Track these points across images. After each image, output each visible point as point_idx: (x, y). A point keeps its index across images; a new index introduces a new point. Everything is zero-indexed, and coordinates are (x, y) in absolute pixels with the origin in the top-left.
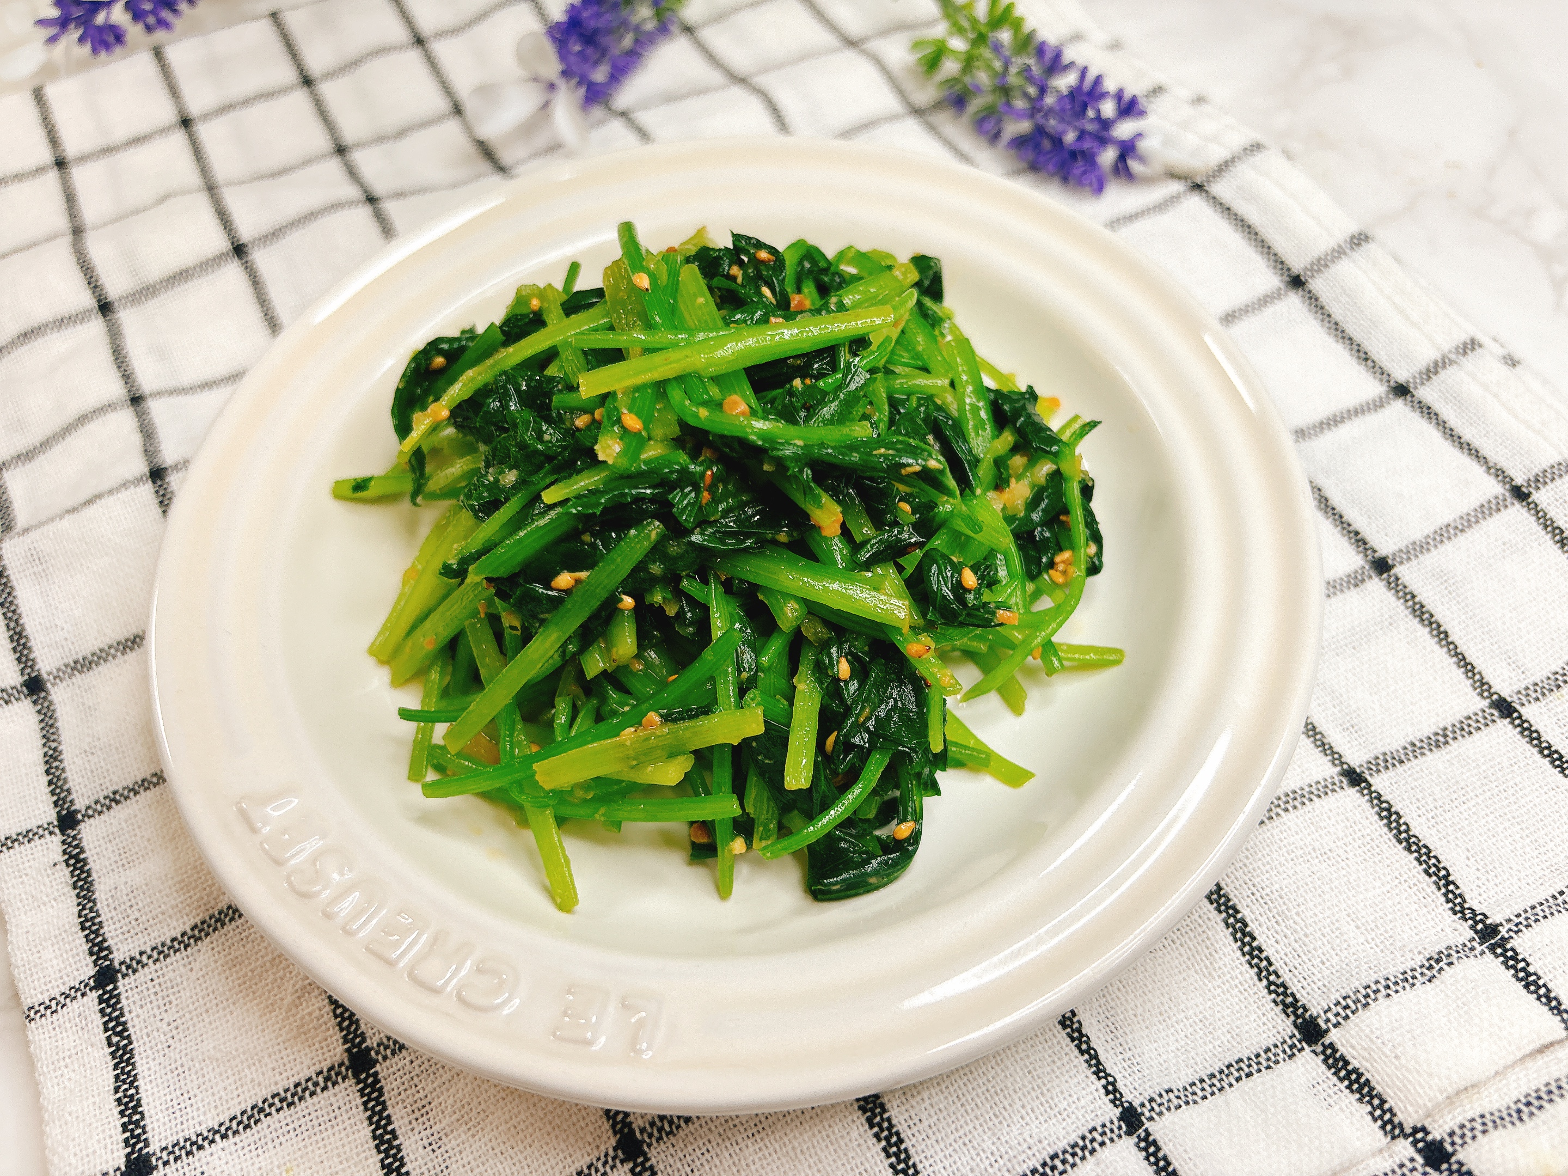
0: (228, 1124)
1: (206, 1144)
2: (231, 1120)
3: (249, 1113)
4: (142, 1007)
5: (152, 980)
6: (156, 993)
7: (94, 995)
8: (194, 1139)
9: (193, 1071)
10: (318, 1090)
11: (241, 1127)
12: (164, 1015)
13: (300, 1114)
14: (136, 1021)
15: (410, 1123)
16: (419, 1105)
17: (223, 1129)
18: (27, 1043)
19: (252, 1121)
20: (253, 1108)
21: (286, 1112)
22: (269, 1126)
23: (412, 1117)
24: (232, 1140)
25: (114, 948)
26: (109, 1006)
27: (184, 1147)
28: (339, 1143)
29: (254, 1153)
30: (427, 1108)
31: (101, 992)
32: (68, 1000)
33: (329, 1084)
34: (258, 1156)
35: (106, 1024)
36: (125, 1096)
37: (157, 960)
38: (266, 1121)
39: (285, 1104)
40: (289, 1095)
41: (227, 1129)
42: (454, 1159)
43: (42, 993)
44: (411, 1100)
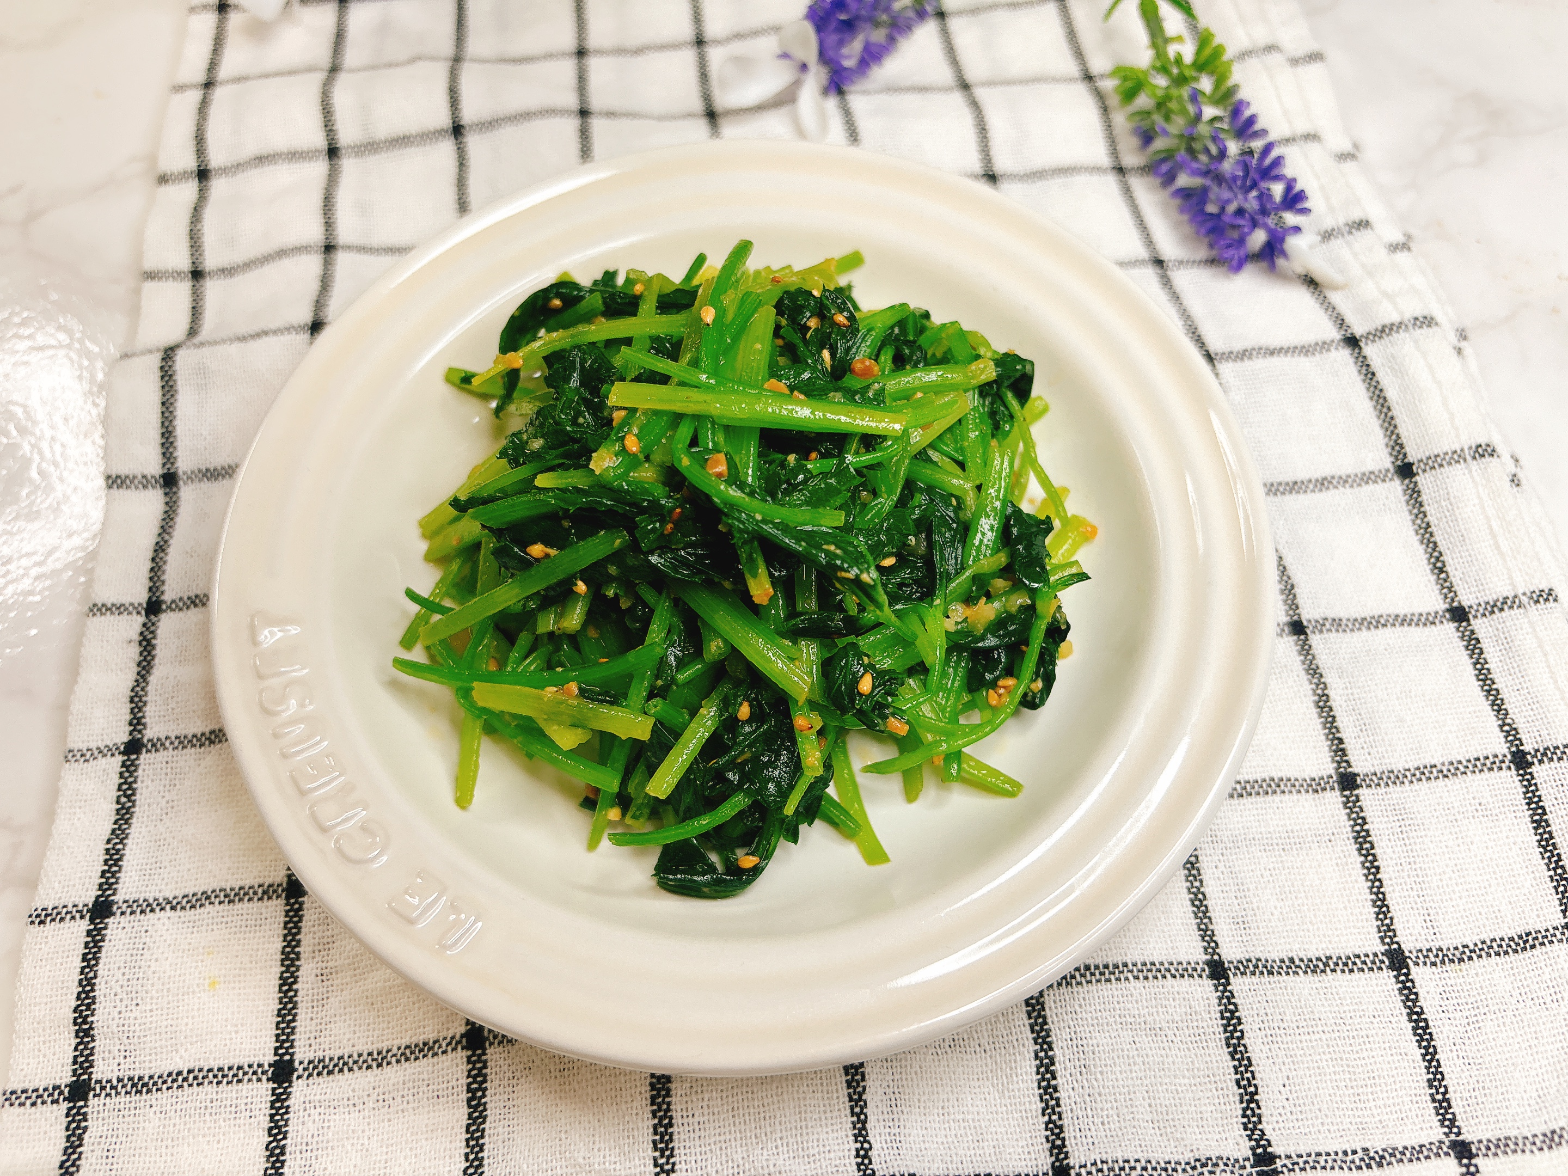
0: (180, 899)
1: (158, 909)
2: (183, 897)
3: (199, 896)
4: (153, 781)
5: (167, 763)
6: (167, 774)
7: (120, 758)
8: (151, 901)
9: (171, 846)
10: (256, 899)
11: (189, 905)
12: (167, 794)
13: (235, 912)
14: (144, 791)
15: (314, 952)
16: (325, 940)
17: (175, 902)
18: (59, 778)
19: (199, 904)
20: (202, 894)
21: (225, 906)
22: (209, 913)
23: (317, 948)
24: (178, 912)
25: (149, 726)
26: (127, 771)
27: (141, 906)
28: (255, 947)
29: (190, 930)
30: (330, 946)
31: (126, 758)
32: (100, 755)
33: (266, 897)
34: (193, 933)
35: (120, 785)
36: (113, 849)
37: (177, 748)
38: (208, 908)
39: (227, 900)
40: (233, 894)
41: (178, 903)
42: (335, 994)
43: (83, 742)
44: (320, 934)
